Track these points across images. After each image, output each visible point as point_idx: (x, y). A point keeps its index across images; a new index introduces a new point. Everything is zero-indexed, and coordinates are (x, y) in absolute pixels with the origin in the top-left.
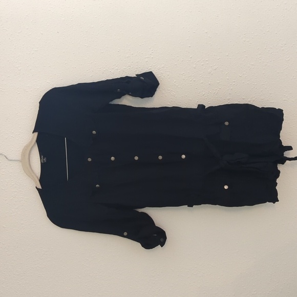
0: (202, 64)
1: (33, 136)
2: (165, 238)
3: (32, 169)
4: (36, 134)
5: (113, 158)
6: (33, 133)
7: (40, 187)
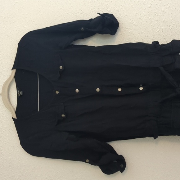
0: (156, 3)
1: (12, 73)
2: (125, 165)
3: (10, 102)
4: (14, 71)
5: (77, 91)
6: (12, 70)
7: (15, 117)
